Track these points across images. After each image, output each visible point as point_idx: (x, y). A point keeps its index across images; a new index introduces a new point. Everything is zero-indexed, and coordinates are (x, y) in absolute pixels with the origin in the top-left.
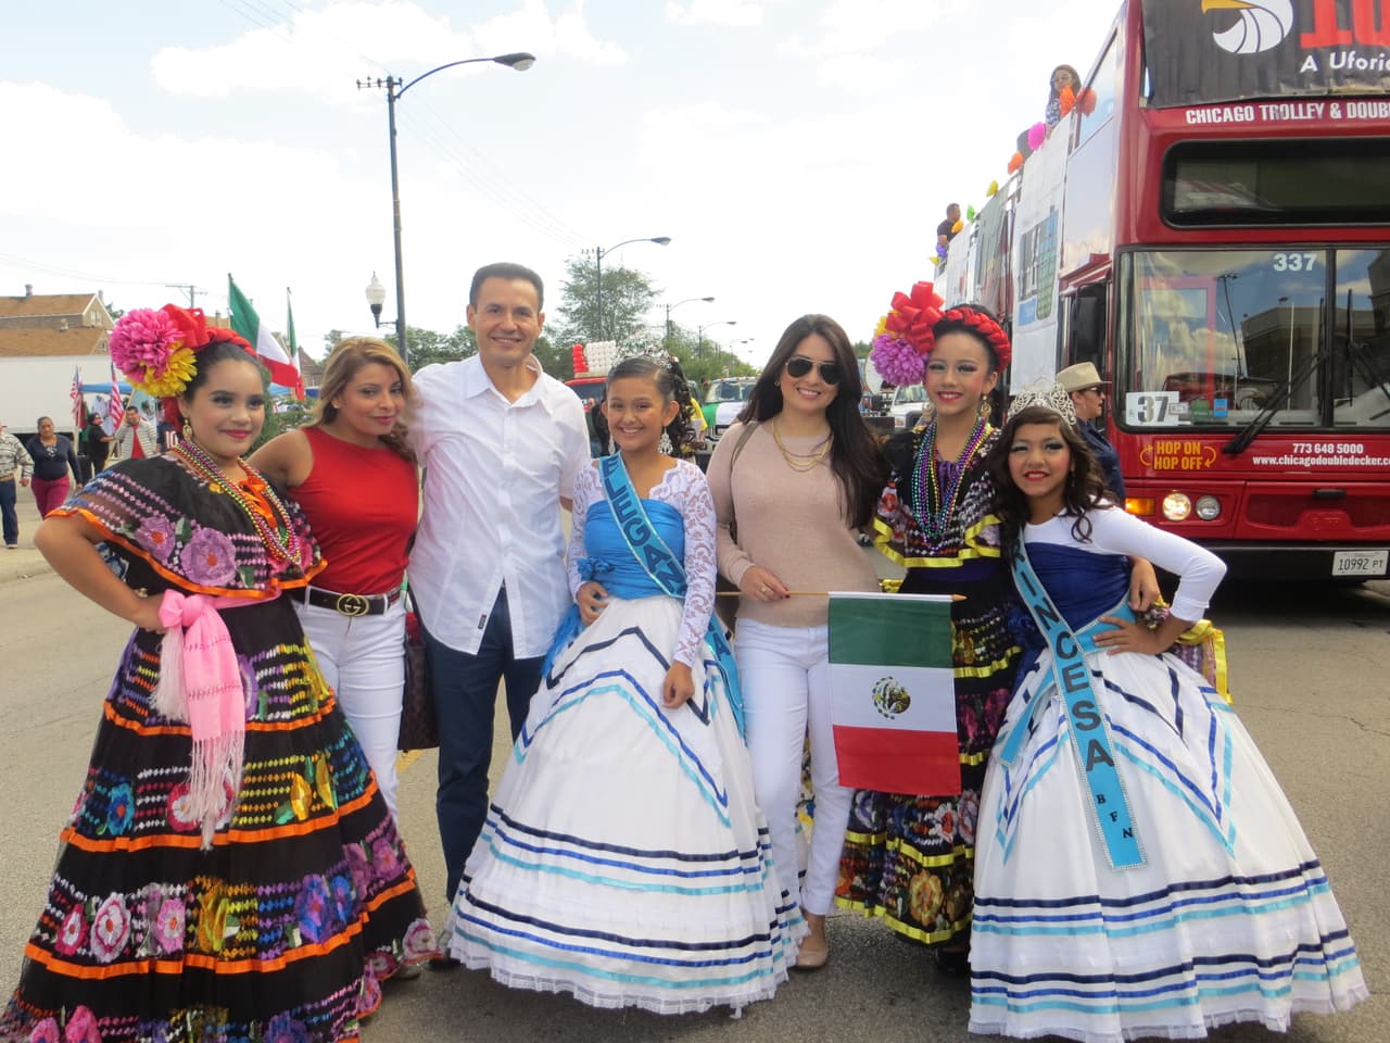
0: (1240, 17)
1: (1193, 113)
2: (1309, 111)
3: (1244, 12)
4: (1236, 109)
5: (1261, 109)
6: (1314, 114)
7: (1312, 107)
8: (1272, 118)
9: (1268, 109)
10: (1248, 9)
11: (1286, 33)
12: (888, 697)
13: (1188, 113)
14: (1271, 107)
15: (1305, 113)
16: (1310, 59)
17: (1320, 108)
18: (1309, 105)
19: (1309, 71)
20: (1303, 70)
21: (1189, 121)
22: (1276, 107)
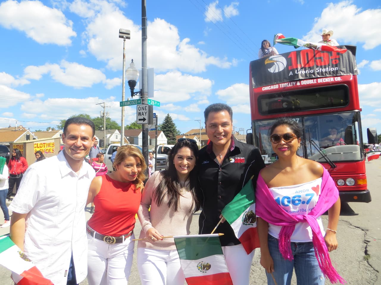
0: (274, 64)
1: (264, 88)
2: (292, 84)
3: (275, 63)
4: (274, 86)
5: (280, 85)
6: (293, 85)
7: (293, 83)
8: (283, 87)
9: (282, 85)
10: (276, 62)
11: (285, 67)
12: (203, 267)
13: (263, 88)
14: (282, 84)
15: (291, 85)
16: (291, 72)
17: (294, 83)
18: (292, 83)
19: (291, 75)
20: (289, 75)
21: (263, 90)
22: (284, 84)
